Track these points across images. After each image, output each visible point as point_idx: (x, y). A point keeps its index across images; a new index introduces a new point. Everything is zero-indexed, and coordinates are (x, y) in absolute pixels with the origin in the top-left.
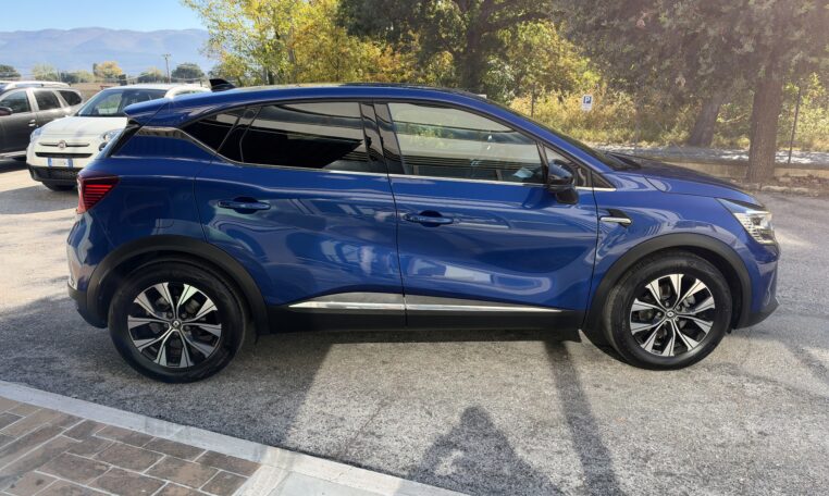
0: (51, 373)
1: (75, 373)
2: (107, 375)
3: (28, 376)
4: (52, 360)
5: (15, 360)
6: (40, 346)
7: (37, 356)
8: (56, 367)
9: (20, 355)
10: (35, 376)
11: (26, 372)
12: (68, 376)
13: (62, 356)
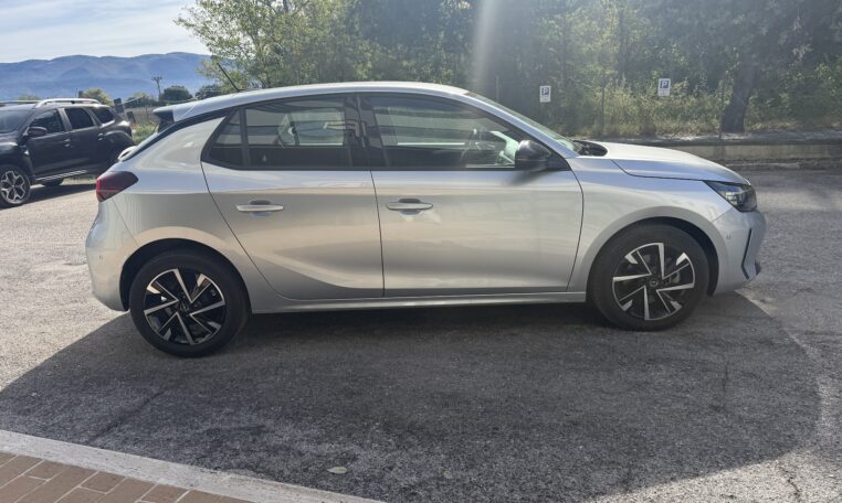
1: (307, 448)
2: (354, 448)
3: (243, 457)
4: (258, 431)
7: (234, 425)
8: (274, 441)
9: (208, 426)
10: (254, 457)
11: (236, 453)
12: (301, 454)
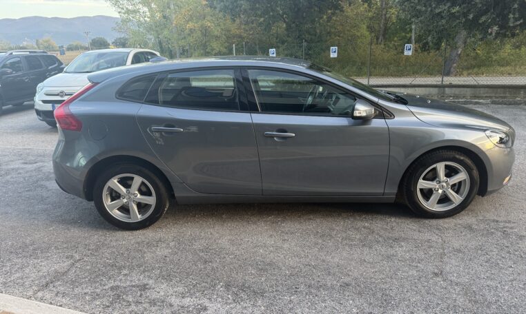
0: (153, 303)
1: (175, 301)
5: (112, 288)
6: (125, 272)
9: (112, 283)
13: (151, 282)
